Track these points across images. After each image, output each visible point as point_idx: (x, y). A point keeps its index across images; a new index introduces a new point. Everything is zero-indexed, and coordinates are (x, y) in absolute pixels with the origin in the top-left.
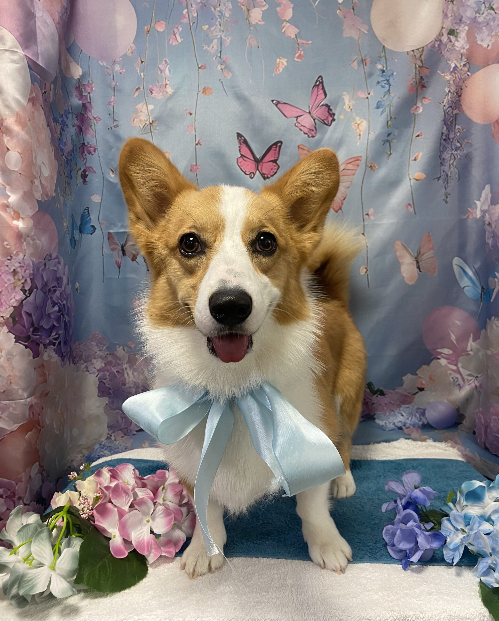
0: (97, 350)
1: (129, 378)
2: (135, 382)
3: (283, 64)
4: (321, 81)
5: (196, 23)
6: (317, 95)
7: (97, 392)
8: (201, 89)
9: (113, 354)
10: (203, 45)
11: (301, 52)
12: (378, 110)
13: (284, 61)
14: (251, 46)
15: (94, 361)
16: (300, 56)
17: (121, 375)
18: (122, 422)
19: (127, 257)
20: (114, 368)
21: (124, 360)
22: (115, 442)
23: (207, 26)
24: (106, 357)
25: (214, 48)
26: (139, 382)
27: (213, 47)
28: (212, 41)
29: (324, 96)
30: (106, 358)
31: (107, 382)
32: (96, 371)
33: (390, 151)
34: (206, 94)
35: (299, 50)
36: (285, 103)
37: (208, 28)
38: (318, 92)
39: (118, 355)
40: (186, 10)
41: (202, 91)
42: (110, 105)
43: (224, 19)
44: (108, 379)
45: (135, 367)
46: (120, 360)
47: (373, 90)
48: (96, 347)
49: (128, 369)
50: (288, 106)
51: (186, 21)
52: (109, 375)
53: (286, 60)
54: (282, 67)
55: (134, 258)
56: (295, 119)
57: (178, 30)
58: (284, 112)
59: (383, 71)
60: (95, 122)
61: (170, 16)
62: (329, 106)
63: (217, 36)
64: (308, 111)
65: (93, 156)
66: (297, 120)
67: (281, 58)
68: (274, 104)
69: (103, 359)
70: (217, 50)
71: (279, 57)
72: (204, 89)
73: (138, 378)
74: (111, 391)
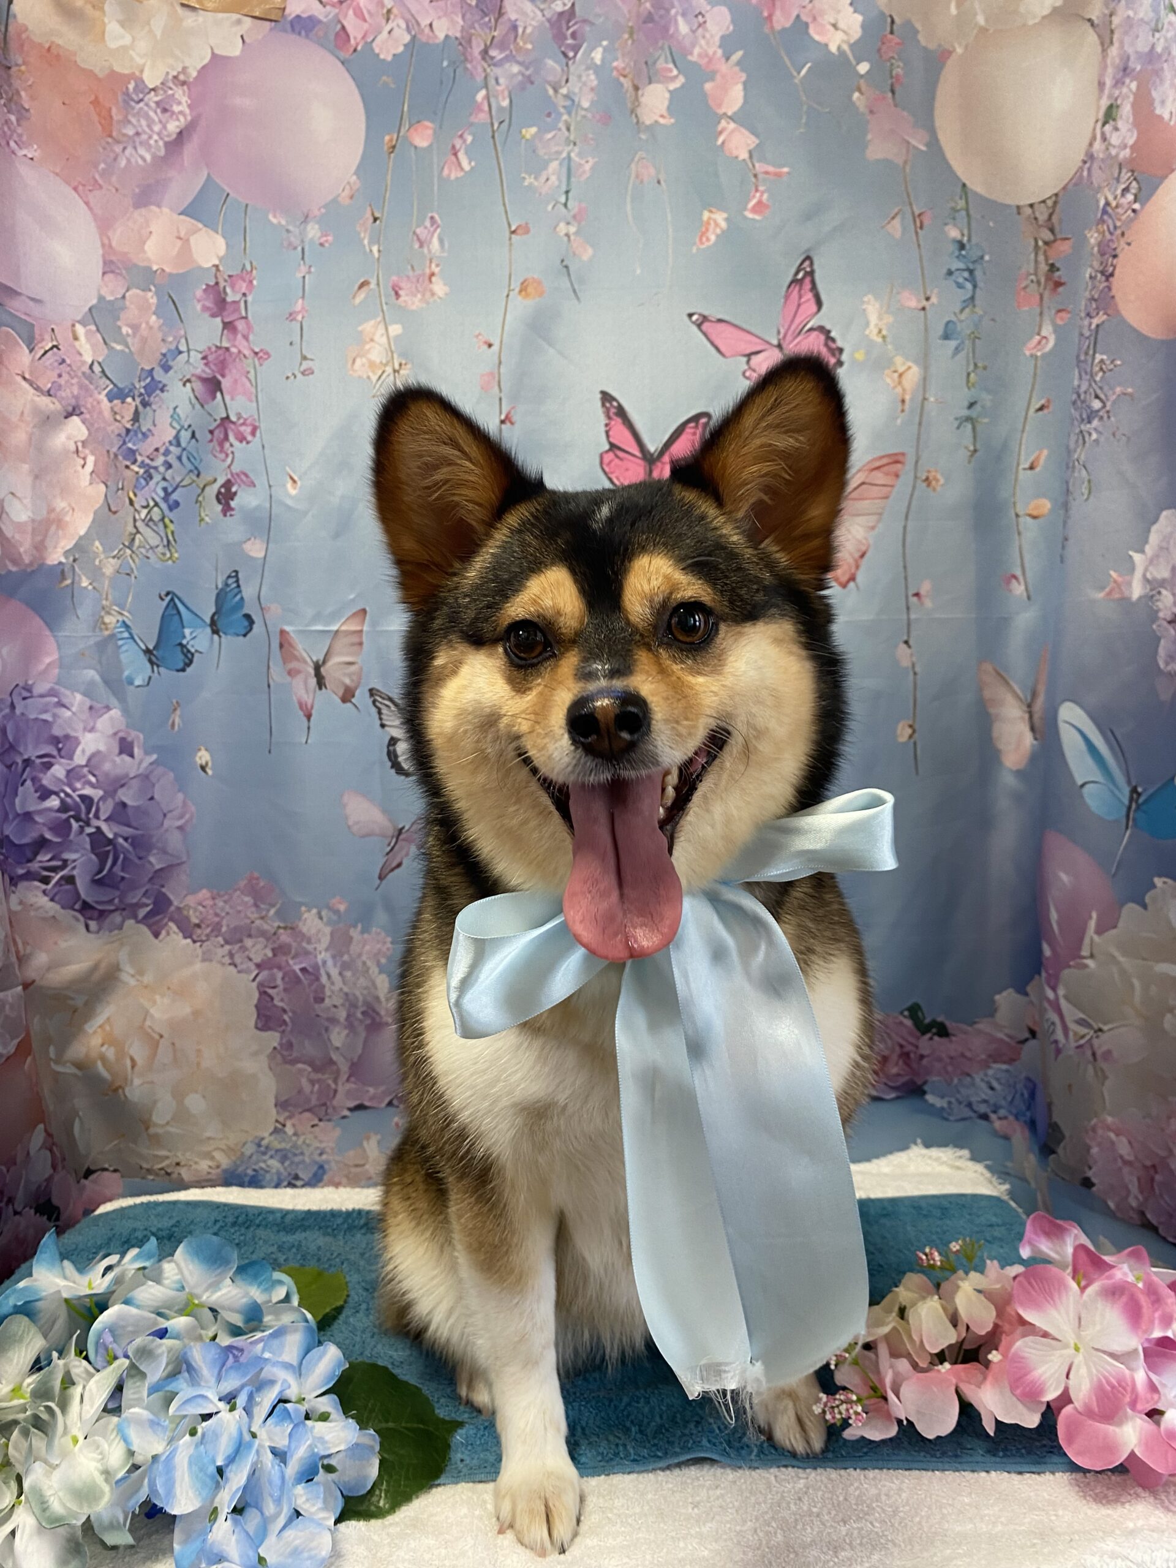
0: (256, 915)
1: (333, 983)
2: (346, 994)
3: (717, 225)
4: (808, 269)
5: (506, 124)
6: (799, 305)
7: (255, 1016)
8: (516, 285)
9: (292, 928)
10: (523, 175)
11: (762, 196)
12: (947, 342)
13: (720, 218)
14: (642, 182)
15: (248, 943)
16: (759, 207)
17: (313, 977)
18: (312, 1092)
19: (329, 691)
20: (297, 960)
21: (319, 941)
22: (294, 1138)
23: (533, 130)
24: (275, 934)
25: (549, 182)
26: (358, 993)
27: (548, 179)
28: (545, 168)
29: (814, 308)
30: (275, 938)
31: (278, 994)
32: (253, 967)
33: (974, 445)
34: (527, 295)
35: (757, 190)
36: (720, 321)
37: (536, 134)
38: (800, 297)
39: (305, 930)
40: (483, 92)
41: (517, 290)
42: (294, 319)
43: (576, 114)
44: (281, 987)
45: (346, 958)
46: (309, 942)
47: (936, 291)
48: (253, 909)
49: (330, 963)
50: (730, 329)
51: (483, 117)
52: (283, 979)
53: (725, 215)
54: (714, 232)
55: (347, 696)
56: (745, 359)
57: (465, 141)
58: (718, 342)
59: (962, 246)
60: (256, 360)
61: (444, 108)
62: (829, 332)
63: (559, 153)
64: (775, 342)
65: (250, 445)
66: (748, 362)
67: (714, 210)
68: (694, 323)
69: (268, 939)
70: (559, 187)
71: (708, 206)
72: (522, 284)
73: (355, 984)
74: (286, 1017)
